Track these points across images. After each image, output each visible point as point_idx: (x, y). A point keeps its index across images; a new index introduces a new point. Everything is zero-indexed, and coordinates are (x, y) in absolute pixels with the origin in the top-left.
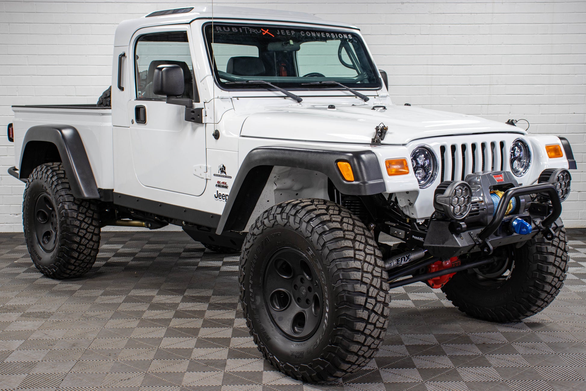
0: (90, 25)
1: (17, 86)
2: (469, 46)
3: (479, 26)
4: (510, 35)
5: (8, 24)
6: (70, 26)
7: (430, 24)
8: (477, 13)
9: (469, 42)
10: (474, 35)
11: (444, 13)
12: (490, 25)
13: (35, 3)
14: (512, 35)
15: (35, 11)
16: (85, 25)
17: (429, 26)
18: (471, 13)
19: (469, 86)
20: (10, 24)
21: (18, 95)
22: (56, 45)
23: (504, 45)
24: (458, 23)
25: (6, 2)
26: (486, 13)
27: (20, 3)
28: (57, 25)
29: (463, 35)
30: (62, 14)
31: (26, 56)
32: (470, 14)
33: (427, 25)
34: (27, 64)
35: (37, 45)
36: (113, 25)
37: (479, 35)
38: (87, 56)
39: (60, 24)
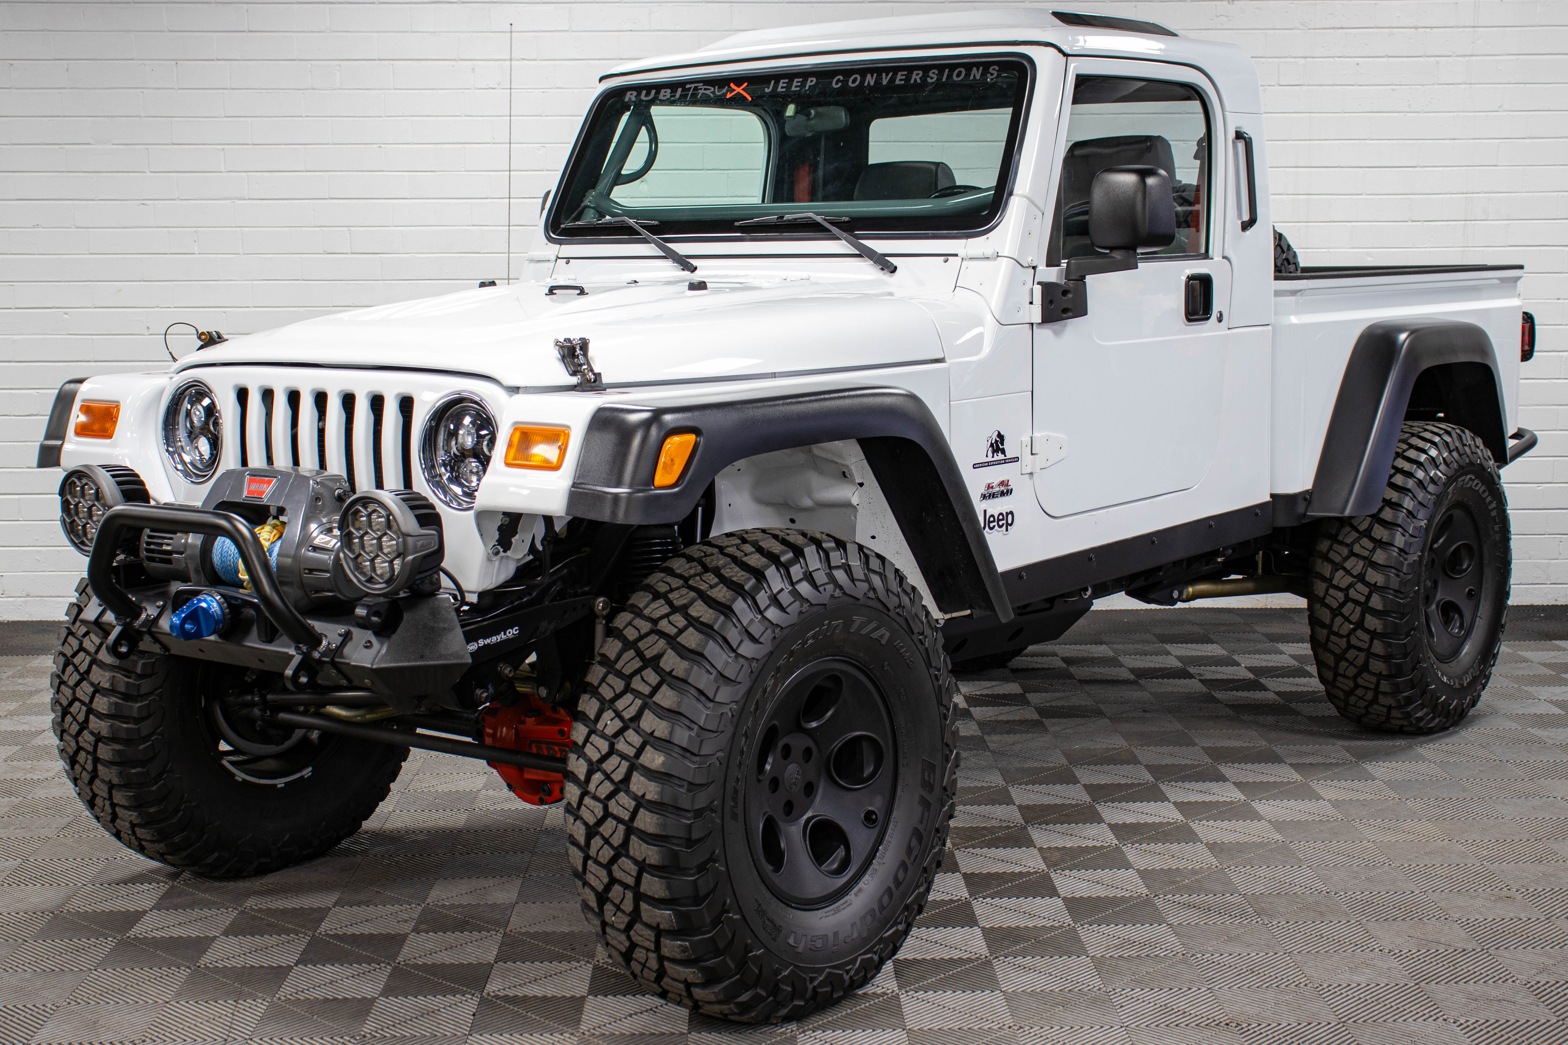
0: (392, 62)
1: (194, 229)
2: (1409, 114)
3: (1437, 62)
4: (1523, 85)
5: (174, 62)
6: (338, 68)
7: (1305, 58)
8: (1432, 28)
9: (1409, 106)
10: (1423, 85)
11: (1342, 28)
12: (1467, 58)
13: (245, 6)
14: (1528, 86)
15: (246, 29)
16: (377, 62)
17: (1303, 61)
18: (1416, 28)
19: (1410, 223)
20: (179, 62)
21: (197, 252)
22: (300, 119)
23: (1506, 113)
24: (1380, 55)
25: (170, 5)
26: (1458, 27)
27: (206, 5)
28: (304, 63)
29: (1394, 87)
30: (317, 34)
31: (221, 147)
32: (1413, 30)
33: (1298, 59)
34: (223, 170)
35: (249, 119)
36: (453, 63)
37: (1436, 87)
38: (383, 146)
39: (311, 62)
